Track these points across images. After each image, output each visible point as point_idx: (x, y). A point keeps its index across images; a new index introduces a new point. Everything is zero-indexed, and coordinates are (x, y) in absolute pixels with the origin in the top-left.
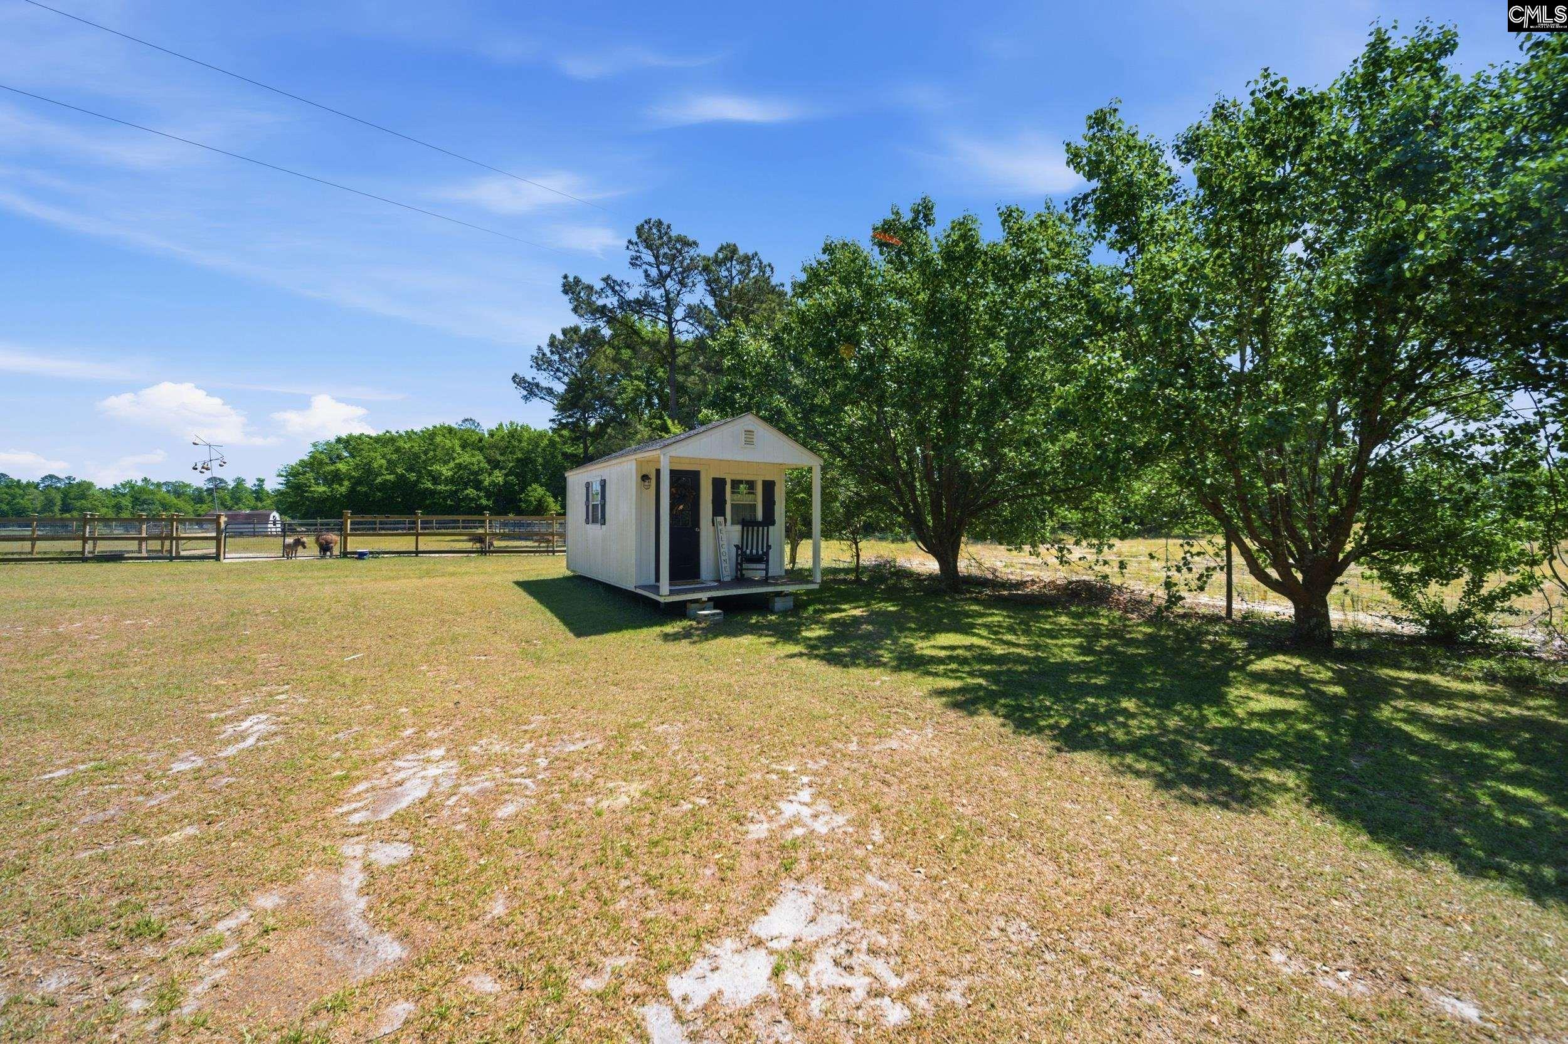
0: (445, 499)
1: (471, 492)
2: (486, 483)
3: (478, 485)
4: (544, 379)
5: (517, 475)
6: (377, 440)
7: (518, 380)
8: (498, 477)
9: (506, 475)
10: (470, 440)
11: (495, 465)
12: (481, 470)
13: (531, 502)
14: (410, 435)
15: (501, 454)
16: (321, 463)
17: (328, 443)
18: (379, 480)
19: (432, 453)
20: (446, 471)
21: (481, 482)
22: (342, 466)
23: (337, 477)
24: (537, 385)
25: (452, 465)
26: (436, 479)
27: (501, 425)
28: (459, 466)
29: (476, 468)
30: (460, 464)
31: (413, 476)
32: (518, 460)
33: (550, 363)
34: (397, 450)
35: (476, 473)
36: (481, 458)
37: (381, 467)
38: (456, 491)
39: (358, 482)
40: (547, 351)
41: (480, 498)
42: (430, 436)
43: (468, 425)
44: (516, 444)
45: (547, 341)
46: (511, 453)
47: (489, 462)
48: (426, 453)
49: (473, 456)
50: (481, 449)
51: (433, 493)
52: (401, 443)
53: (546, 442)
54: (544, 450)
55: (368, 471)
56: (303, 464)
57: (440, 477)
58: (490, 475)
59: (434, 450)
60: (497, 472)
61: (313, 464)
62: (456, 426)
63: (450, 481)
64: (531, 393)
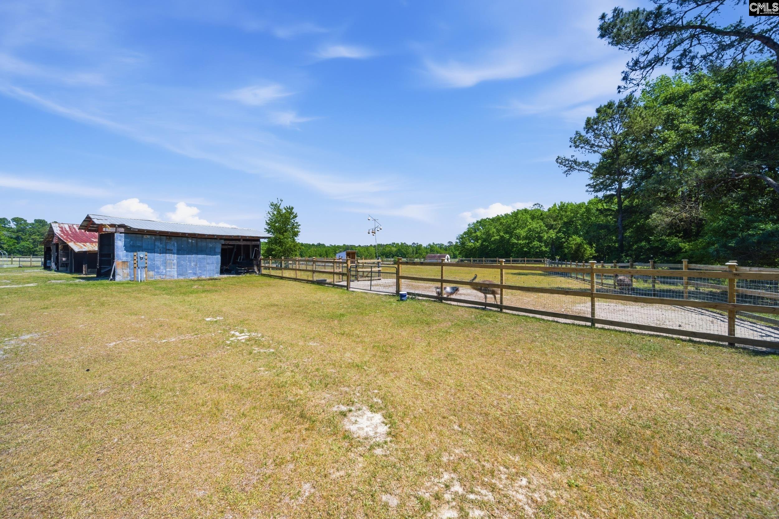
0: (523, 247)
1: (536, 243)
2: (545, 238)
3: (540, 239)
4: (582, 155)
5: (564, 233)
6: (493, 220)
7: (561, 161)
8: (553, 234)
9: (557, 233)
10: (536, 215)
11: (550, 227)
12: (542, 231)
13: (572, 247)
14: (506, 215)
15: (554, 221)
16: (471, 233)
17: (473, 223)
18: (493, 239)
19: (516, 224)
20: (522, 232)
21: (542, 237)
22: (478, 233)
23: (477, 239)
24: (575, 162)
25: (526, 229)
26: (518, 238)
27: (555, 205)
28: (530, 230)
29: (539, 230)
30: (530, 228)
31: (507, 236)
32: (565, 223)
33: (587, 142)
34: (501, 224)
35: (539, 233)
36: (542, 224)
37: (493, 233)
38: (528, 243)
39: (485, 240)
40: (583, 133)
41: (541, 246)
42: (515, 214)
43: (536, 207)
44: (564, 213)
45: (583, 125)
46: (560, 219)
47: (546, 226)
48: (514, 223)
49: (538, 223)
50: (542, 219)
51: (517, 244)
52: (502, 221)
53: (583, 210)
54: (582, 215)
55: (488, 235)
56: (465, 233)
57: (520, 236)
58: (547, 233)
59: (518, 222)
60: (551, 231)
61: (469, 233)
62: (530, 209)
63: (526, 238)
64: (571, 168)
